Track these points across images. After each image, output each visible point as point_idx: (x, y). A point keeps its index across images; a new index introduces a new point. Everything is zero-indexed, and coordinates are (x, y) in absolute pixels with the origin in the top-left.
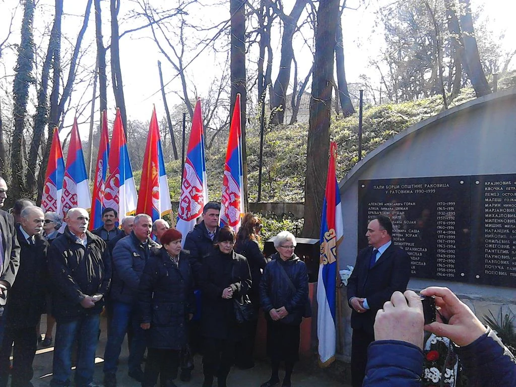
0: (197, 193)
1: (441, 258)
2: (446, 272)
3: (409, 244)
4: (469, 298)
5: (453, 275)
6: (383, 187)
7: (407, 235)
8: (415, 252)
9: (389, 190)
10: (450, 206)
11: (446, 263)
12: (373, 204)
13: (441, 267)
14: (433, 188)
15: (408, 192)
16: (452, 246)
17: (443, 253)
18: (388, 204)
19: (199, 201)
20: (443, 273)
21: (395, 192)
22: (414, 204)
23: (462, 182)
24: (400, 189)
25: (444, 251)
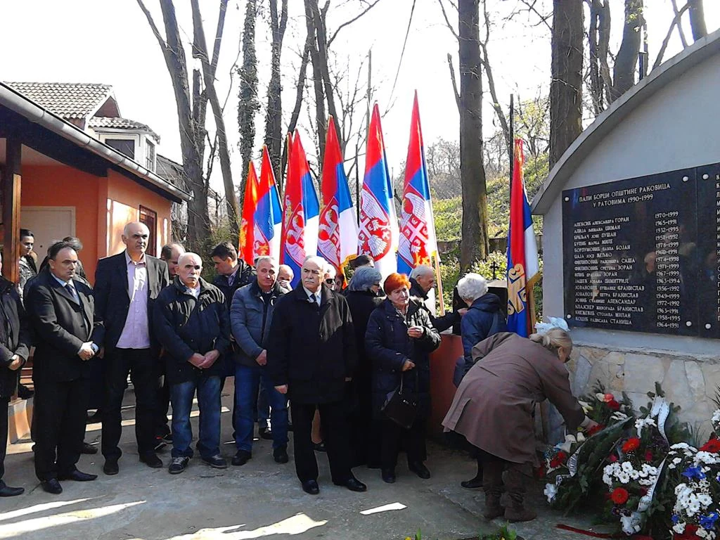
0: (380, 226)
1: (661, 299)
2: (669, 321)
3: (623, 281)
4: (695, 360)
5: (677, 325)
6: (590, 198)
7: (620, 267)
8: (630, 292)
9: (597, 201)
10: (672, 218)
11: (669, 307)
12: (579, 225)
13: (662, 314)
14: (649, 193)
15: (620, 202)
16: (675, 280)
17: (664, 292)
18: (596, 223)
19: (383, 237)
20: (664, 322)
21: (604, 203)
22: (628, 219)
23: (685, 179)
24: (610, 198)
25: (665, 289)
